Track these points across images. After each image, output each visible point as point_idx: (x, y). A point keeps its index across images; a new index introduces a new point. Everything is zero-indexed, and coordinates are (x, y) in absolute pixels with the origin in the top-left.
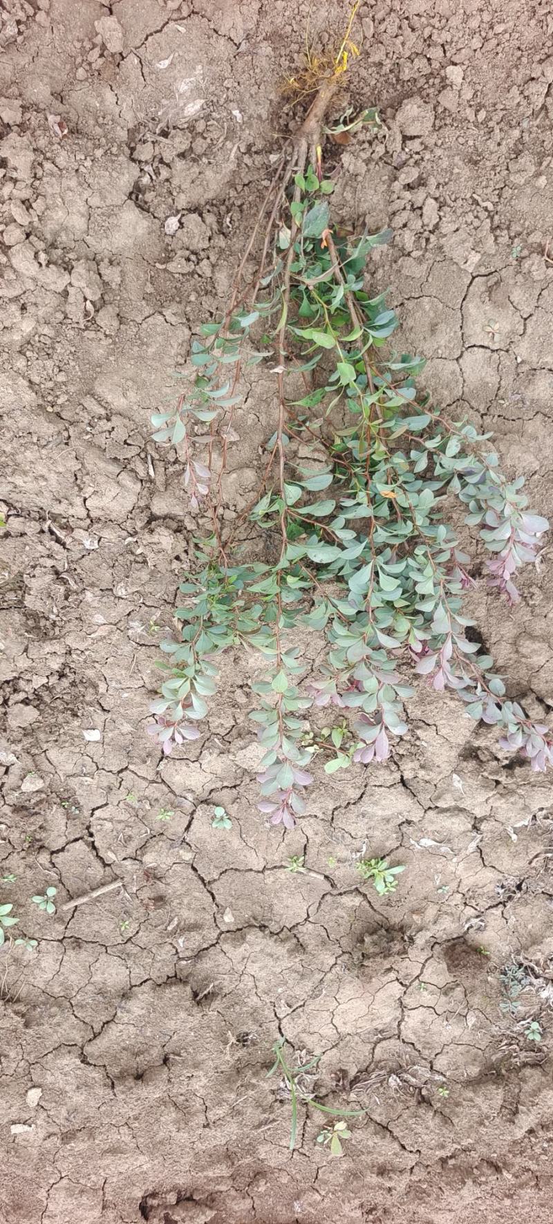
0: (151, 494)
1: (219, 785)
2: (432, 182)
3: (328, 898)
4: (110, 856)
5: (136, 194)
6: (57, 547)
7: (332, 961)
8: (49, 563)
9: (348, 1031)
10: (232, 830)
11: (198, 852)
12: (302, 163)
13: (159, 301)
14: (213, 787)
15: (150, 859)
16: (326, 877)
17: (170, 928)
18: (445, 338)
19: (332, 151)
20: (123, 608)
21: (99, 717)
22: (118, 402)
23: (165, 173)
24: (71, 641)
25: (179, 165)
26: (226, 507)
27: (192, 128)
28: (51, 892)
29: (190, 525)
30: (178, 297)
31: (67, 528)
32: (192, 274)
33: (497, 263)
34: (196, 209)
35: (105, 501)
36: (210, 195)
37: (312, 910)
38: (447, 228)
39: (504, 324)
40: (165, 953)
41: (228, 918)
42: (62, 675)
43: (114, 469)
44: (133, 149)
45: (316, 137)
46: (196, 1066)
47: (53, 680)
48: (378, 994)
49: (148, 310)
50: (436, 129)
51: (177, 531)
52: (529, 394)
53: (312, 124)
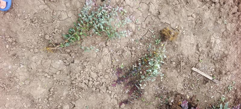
1: (133, 23)
3: (142, 2)
10: (138, 19)
13: (82, 55)
15: (145, 27)
18: (68, 20)
23: (69, 61)
25: (67, 60)
33: (57, 18)
34: (70, 55)
41: (149, 14)
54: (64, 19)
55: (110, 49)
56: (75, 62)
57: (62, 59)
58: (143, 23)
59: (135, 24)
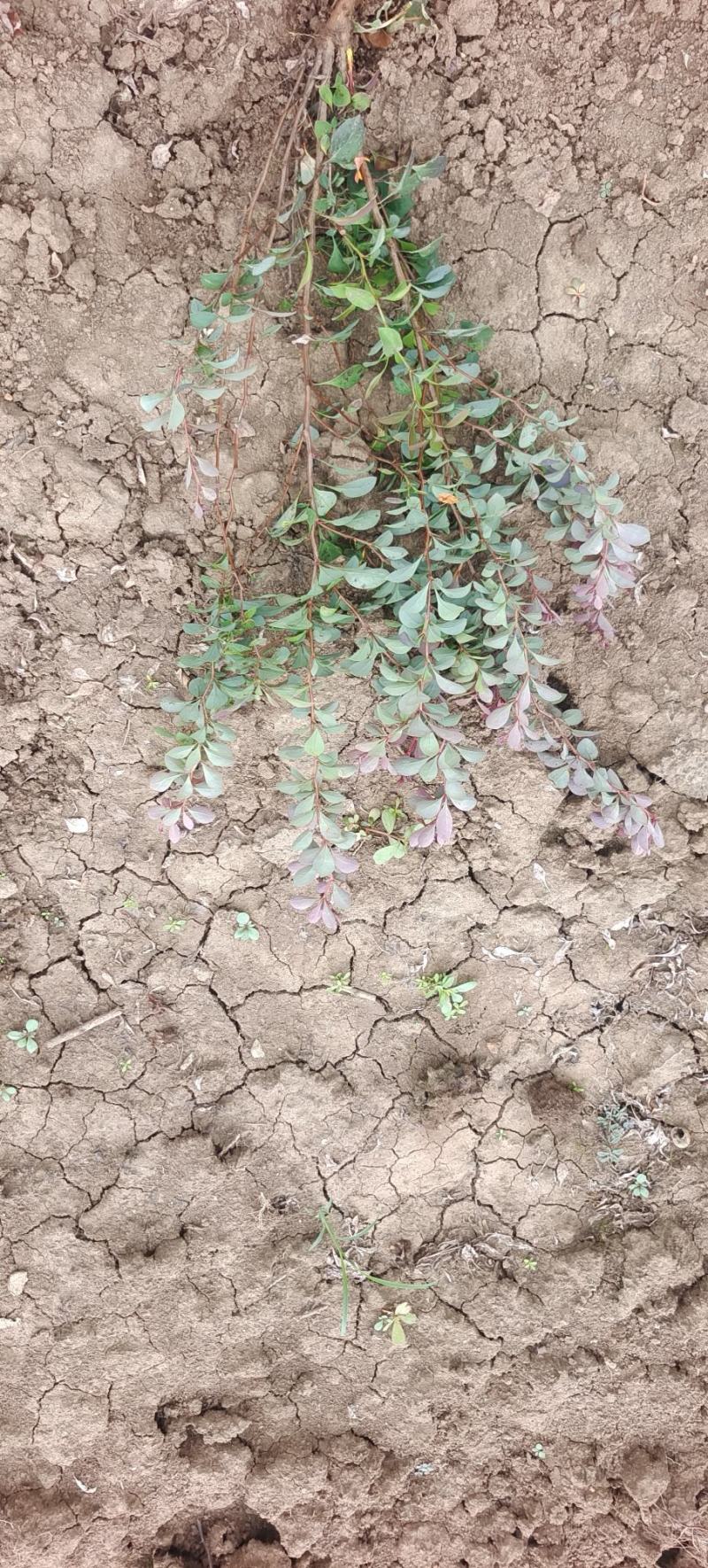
0: (143, 506)
1: (241, 885)
2: (497, 97)
3: (381, 1024)
4: (105, 979)
5: (113, 112)
6: (23, 579)
7: (388, 1104)
8: (14, 600)
9: (410, 1192)
10: (259, 941)
11: (217, 971)
12: (328, 70)
13: (146, 255)
14: (234, 888)
15: (156, 981)
16: (379, 999)
17: (184, 1068)
18: (517, 303)
19: (367, 56)
20: (111, 659)
21: (86, 802)
22: (98, 387)
23: (150, 87)
24: (45, 703)
25: (169, 74)
26: (240, 522)
27: (184, 27)
28: (32, 1025)
29: (194, 547)
30: (171, 249)
31: (36, 554)
32: (189, 219)
33: (582, 205)
34: (192, 135)
35: (82, 517)
36: (210, 115)
37: (362, 1040)
38: (516, 157)
39: (591, 285)
40: (179, 1099)
41: (257, 1052)
42: (35, 750)
43: (94, 474)
44: (107, 55)
45: (345, 37)
46: (222, 1238)
47: (25, 755)
48: (446, 1144)
49: (132, 267)
50: (500, 27)
51: (178, 554)
52: (624, 378)
53: (340, 18)
54: (550, 263)
55: (90, 562)
56: (106, 140)
57: (195, 23)
58: (204, 976)
59: (224, 899)
